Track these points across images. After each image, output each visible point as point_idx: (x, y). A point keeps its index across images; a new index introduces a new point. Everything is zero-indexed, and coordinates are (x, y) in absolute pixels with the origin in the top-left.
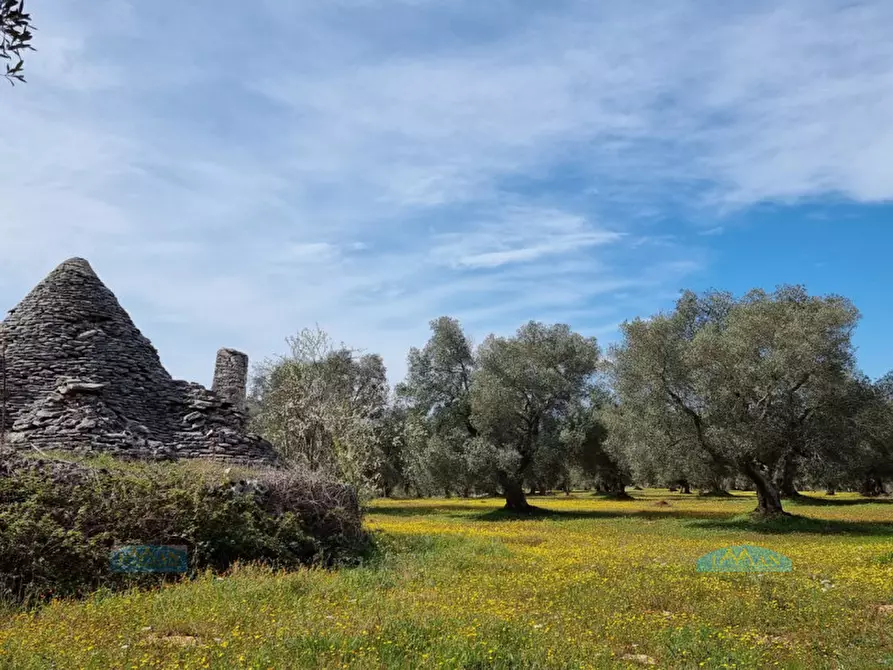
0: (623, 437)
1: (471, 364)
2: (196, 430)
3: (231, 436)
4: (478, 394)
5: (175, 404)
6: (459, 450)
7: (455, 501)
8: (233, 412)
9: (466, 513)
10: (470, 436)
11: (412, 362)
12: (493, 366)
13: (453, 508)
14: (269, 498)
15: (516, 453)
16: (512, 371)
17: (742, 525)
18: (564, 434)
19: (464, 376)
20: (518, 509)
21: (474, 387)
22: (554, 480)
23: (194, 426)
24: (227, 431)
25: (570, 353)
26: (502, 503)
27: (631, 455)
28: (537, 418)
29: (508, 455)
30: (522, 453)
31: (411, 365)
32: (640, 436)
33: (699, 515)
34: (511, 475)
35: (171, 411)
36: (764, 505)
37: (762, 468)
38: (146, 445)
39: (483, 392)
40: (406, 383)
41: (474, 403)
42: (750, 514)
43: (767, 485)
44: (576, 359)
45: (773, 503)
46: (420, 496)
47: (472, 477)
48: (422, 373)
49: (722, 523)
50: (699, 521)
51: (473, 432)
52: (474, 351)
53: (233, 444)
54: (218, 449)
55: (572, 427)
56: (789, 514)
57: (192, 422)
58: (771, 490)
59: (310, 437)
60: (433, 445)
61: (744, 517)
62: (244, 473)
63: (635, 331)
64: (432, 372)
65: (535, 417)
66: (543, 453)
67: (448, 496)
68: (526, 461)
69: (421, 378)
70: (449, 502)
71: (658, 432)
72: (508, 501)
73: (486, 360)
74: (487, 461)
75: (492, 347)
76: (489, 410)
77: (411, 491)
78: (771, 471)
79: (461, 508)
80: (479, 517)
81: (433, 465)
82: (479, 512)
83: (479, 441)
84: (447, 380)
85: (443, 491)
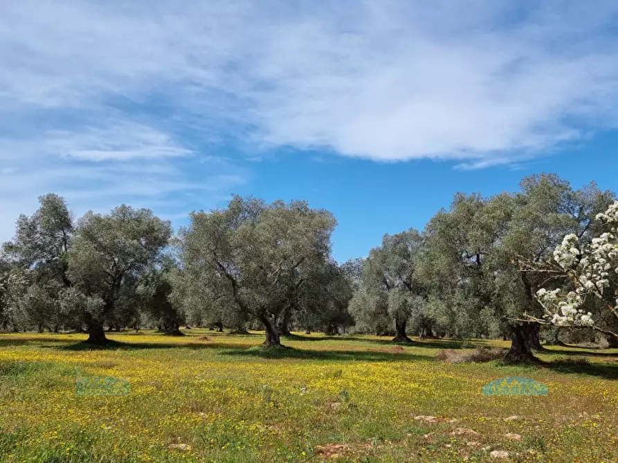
0: (183, 292)
1: (72, 232)
4: (74, 255)
6: (54, 296)
7: (46, 335)
9: (55, 344)
10: (64, 287)
12: (89, 235)
13: (45, 340)
15: (101, 301)
16: (104, 239)
17: (255, 353)
18: (140, 289)
19: (65, 240)
20: (98, 342)
21: (72, 250)
22: (129, 321)
25: (150, 230)
26: (86, 337)
27: (187, 305)
28: (121, 276)
29: (95, 302)
30: (106, 301)
31: (19, 228)
32: (195, 292)
33: (228, 346)
34: (95, 316)
36: (269, 340)
37: (271, 316)
39: (78, 253)
40: (14, 242)
41: (71, 261)
42: (260, 346)
43: (273, 327)
44: (155, 236)
45: (274, 339)
46: (16, 331)
47: (63, 317)
48: (28, 236)
49: (241, 351)
50: (228, 351)
51: (67, 283)
52: (75, 222)
55: (147, 284)
56: (283, 346)
58: (275, 330)
60: (32, 291)
61: (256, 348)
63: (199, 220)
64: (38, 235)
65: (119, 274)
66: (122, 301)
67: (41, 332)
68: (109, 307)
69: (28, 239)
70: (41, 336)
71: (207, 290)
72: (90, 335)
73: (84, 230)
74: (77, 306)
75: (90, 220)
76: (83, 268)
77: (9, 327)
78: (276, 318)
79: (50, 340)
80: (66, 348)
81: (30, 307)
82: (66, 344)
83: (72, 291)
84: (50, 242)
85: (37, 327)
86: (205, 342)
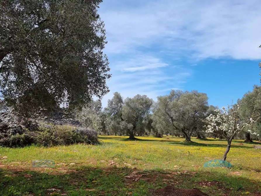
0: (156, 123)
1: (123, 104)
2: (65, 119)
3: (72, 120)
4: (124, 111)
5: (60, 113)
6: (119, 124)
7: (118, 136)
8: (72, 115)
9: (120, 139)
10: (122, 121)
11: (109, 102)
12: (128, 104)
13: (117, 138)
14: (82, 133)
15: (132, 125)
16: (132, 105)
17: (182, 144)
18: (143, 121)
19: (121, 106)
20: (132, 138)
21: (123, 109)
22: (142, 133)
23: (65, 118)
24: (71, 119)
25: (146, 102)
26: (128, 137)
27: (158, 127)
28: (138, 117)
29: (130, 126)
30: (134, 125)
31: (108, 104)
32: (160, 123)
33: (172, 141)
34: (131, 130)
35: (60, 114)
36: (187, 139)
37: (187, 131)
38: (57, 122)
39: (125, 110)
40: (107, 107)
41: (123, 113)
42: (184, 141)
43: (188, 135)
44: (147, 104)
45: (189, 139)
46: (108, 135)
47: (121, 130)
48: (111, 105)
49: (177, 143)
50: (172, 142)
51: (122, 120)
52: (124, 100)
53: (73, 122)
54: (70, 123)
55: (145, 120)
56: (192, 141)
57: (64, 117)
58: (188, 136)
59: (86, 121)
60: (112, 123)
61: (182, 142)
62: (77, 128)
63: (160, 99)
64: (113, 105)
66: (138, 126)
67: (116, 135)
68: (134, 127)
69: (111, 106)
70: (116, 136)
71: (164, 122)
72: (130, 137)
73: (126, 103)
74: (126, 127)
75: (128, 100)
76: (126, 115)
77: (106, 134)
78: (189, 132)
79: (119, 138)
80: (123, 140)
81: (112, 127)
82: (123, 139)
83: (124, 122)
84: (117, 107)
85: (115, 134)
86: (168, 140)
